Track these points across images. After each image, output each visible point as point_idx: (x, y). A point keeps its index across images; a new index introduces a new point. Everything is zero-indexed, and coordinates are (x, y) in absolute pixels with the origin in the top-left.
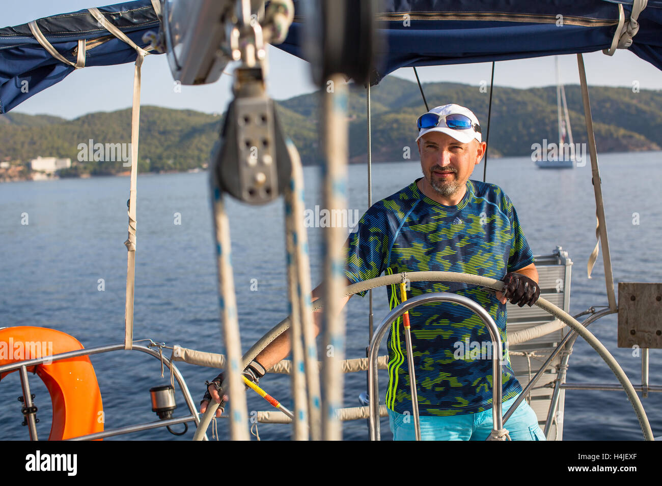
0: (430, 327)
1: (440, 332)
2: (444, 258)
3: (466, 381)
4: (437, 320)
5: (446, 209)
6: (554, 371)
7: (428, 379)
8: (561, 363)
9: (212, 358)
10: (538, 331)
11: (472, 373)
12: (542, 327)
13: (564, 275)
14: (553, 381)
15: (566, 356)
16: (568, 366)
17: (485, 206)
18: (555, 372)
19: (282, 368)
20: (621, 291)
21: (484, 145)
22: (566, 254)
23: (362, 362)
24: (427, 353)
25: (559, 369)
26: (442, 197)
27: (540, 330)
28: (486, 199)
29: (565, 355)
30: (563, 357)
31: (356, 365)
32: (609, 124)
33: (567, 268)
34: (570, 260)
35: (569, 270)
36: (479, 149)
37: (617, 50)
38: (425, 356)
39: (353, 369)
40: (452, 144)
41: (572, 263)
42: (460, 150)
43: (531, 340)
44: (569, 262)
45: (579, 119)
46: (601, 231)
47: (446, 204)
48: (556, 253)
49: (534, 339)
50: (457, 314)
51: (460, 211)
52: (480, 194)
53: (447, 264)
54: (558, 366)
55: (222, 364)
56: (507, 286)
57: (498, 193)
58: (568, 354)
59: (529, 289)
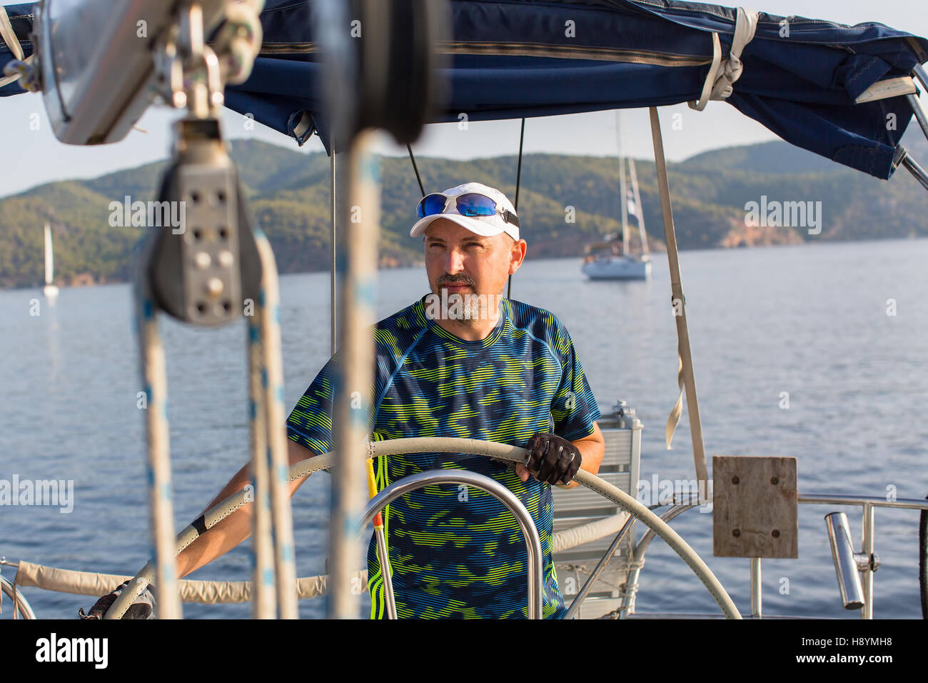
0: (435, 529)
1: (450, 536)
2: (460, 422)
3: (487, 612)
4: (445, 519)
5: (466, 345)
6: (616, 593)
7: (430, 608)
8: (627, 582)
9: (81, 579)
10: (592, 531)
11: (498, 602)
12: (598, 524)
13: (629, 444)
14: (615, 610)
15: (635, 571)
16: (638, 586)
17: (528, 343)
18: (618, 596)
19: (194, 594)
20: (717, 470)
21: (523, 245)
22: (633, 412)
23: (320, 582)
24: (429, 568)
25: (624, 591)
26: (460, 326)
27: (594, 529)
28: (529, 332)
29: (632, 569)
30: (630, 571)
31: (312, 586)
32: (592, 212)
33: (634, 432)
34: (639, 421)
35: (638, 435)
36: (515, 250)
37: (709, 102)
38: (425, 573)
39: (307, 593)
40: (465, 239)
41: (642, 426)
42: (479, 248)
43: (581, 545)
44: (638, 423)
45: (548, 206)
46: (685, 377)
47: (467, 337)
48: (617, 410)
49: (585, 544)
50: (479, 509)
51: (488, 350)
52: (521, 324)
53: (463, 429)
54: (622, 586)
55: (97, 589)
56: (531, 451)
57: (549, 322)
58: (638, 566)
59: (565, 454)
